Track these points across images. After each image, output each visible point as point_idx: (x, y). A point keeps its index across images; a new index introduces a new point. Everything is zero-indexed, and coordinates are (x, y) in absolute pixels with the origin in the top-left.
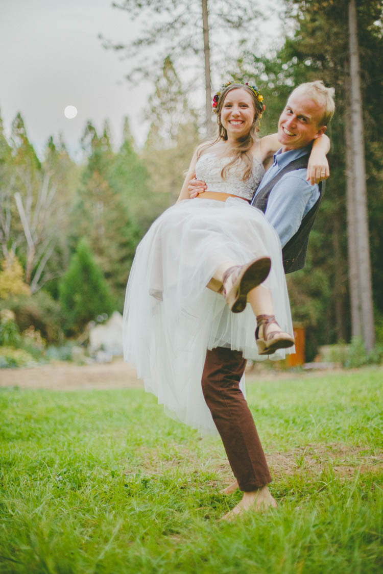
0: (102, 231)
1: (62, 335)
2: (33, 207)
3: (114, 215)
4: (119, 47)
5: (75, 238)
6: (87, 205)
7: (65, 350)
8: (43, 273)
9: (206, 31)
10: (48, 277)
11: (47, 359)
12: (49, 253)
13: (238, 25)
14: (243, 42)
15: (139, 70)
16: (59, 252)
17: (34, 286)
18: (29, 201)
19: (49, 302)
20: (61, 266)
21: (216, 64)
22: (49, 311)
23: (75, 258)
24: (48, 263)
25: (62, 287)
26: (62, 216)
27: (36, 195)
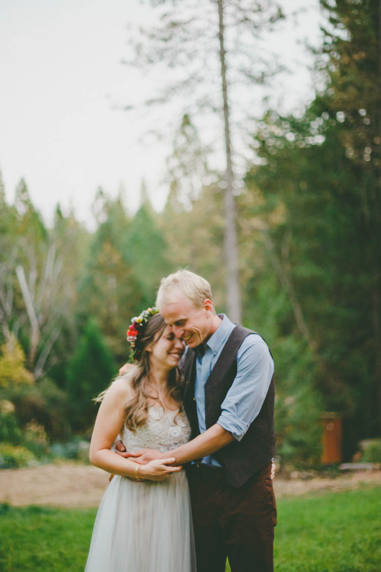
0: (115, 308)
1: (68, 429)
2: (38, 281)
3: (128, 291)
4: (129, 108)
5: (83, 318)
6: (98, 280)
7: (71, 447)
8: (49, 356)
9: (225, 89)
10: (55, 361)
11: (51, 457)
12: (56, 334)
13: (261, 80)
14: (266, 99)
15: (152, 132)
16: (66, 333)
17: (39, 372)
18: (33, 276)
19: (54, 390)
20: (69, 348)
21: (238, 124)
22: (53, 401)
23: (83, 341)
24: (55, 346)
25: (69, 373)
26: (70, 292)
27: (40, 268)
